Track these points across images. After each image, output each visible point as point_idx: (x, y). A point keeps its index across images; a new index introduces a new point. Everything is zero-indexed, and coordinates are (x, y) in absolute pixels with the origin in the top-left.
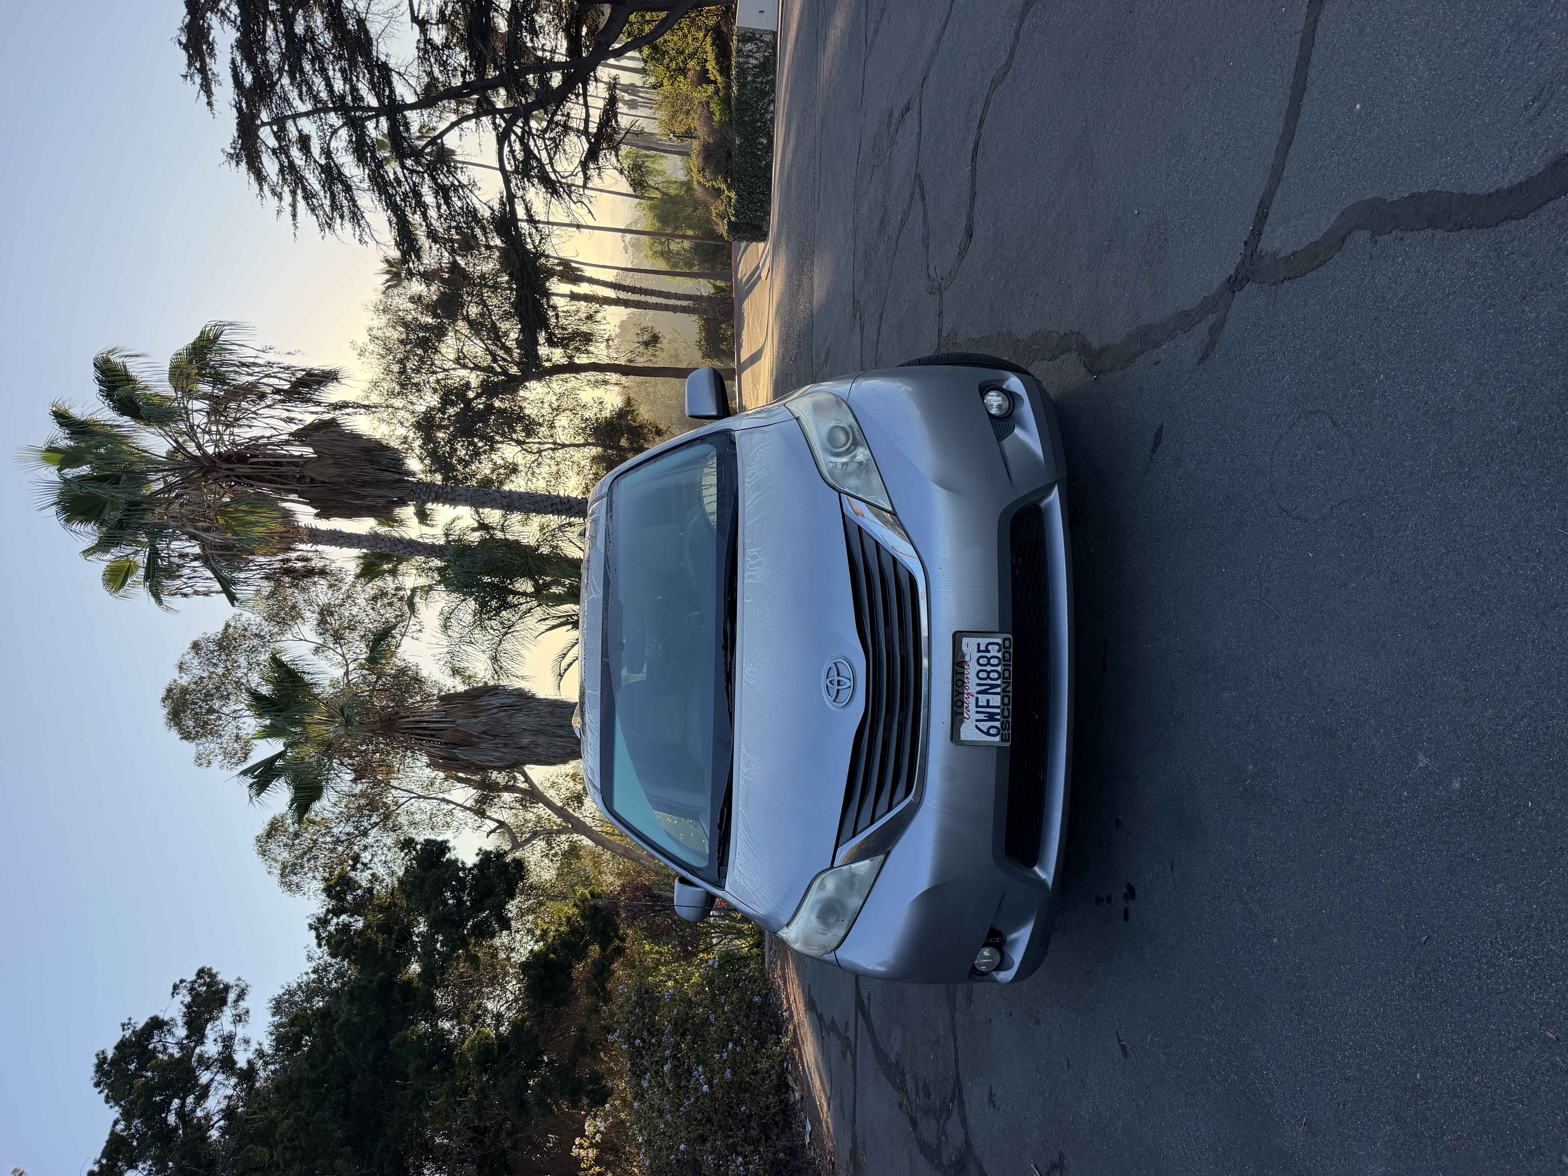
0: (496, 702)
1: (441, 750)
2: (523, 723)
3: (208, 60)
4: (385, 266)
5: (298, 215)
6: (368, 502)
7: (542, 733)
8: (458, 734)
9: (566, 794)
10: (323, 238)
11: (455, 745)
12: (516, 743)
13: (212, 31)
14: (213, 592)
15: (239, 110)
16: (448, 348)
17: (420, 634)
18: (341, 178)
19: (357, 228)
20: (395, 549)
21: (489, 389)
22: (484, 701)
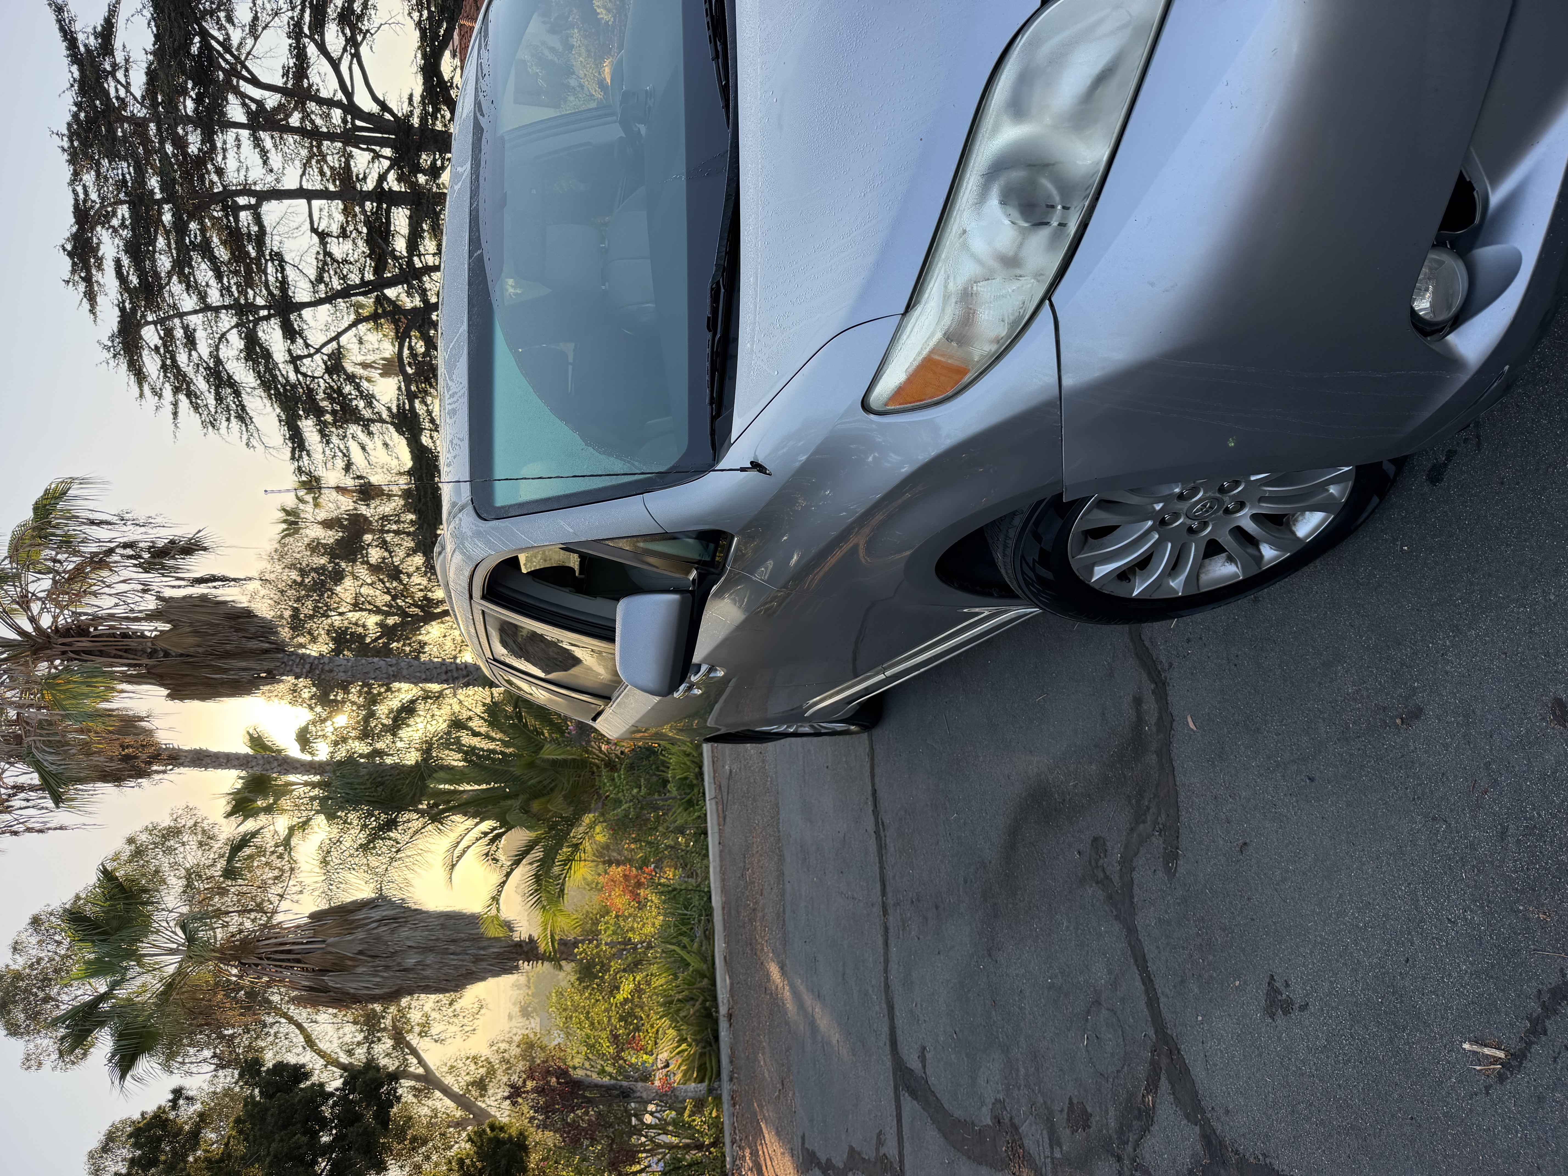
0: (376, 914)
1: (307, 979)
2: (407, 938)
3: (94, 271)
4: (282, 515)
5: (179, 414)
6: (231, 676)
7: (431, 949)
8: (329, 957)
9: (465, 1079)
10: (205, 435)
11: (324, 971)
12: (399, 964)
13: (102, 246)
14: (49, 829)
15: (122, 310)
16: (346, 590)
17: (300, 896)
18: (231, 383)
19: (244, 432)
20: (268, 767)
21: (388, 632)
22: (361, 915)
